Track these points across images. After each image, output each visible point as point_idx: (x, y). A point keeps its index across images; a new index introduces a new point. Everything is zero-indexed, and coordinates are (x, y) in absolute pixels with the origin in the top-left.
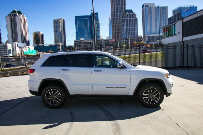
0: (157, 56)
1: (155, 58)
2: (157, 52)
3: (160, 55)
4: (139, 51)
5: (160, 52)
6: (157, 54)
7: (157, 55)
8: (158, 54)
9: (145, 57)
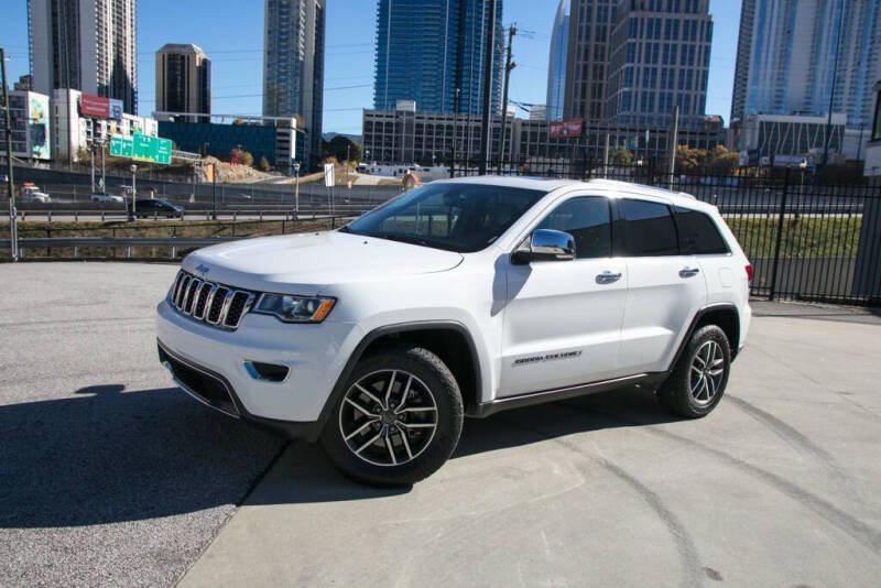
0: (816, 235)
1: (803, 244)
2: (817, 212)
3: (830, 232)
4: (779, 201)
5: (832, 216)
6: (818, 224)
7: (817, 231)
8: (824, 227)
9: (749, 237)
